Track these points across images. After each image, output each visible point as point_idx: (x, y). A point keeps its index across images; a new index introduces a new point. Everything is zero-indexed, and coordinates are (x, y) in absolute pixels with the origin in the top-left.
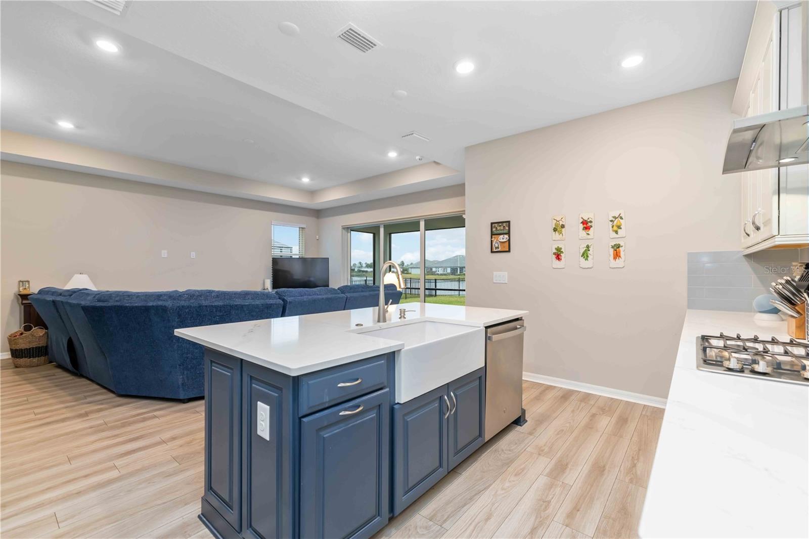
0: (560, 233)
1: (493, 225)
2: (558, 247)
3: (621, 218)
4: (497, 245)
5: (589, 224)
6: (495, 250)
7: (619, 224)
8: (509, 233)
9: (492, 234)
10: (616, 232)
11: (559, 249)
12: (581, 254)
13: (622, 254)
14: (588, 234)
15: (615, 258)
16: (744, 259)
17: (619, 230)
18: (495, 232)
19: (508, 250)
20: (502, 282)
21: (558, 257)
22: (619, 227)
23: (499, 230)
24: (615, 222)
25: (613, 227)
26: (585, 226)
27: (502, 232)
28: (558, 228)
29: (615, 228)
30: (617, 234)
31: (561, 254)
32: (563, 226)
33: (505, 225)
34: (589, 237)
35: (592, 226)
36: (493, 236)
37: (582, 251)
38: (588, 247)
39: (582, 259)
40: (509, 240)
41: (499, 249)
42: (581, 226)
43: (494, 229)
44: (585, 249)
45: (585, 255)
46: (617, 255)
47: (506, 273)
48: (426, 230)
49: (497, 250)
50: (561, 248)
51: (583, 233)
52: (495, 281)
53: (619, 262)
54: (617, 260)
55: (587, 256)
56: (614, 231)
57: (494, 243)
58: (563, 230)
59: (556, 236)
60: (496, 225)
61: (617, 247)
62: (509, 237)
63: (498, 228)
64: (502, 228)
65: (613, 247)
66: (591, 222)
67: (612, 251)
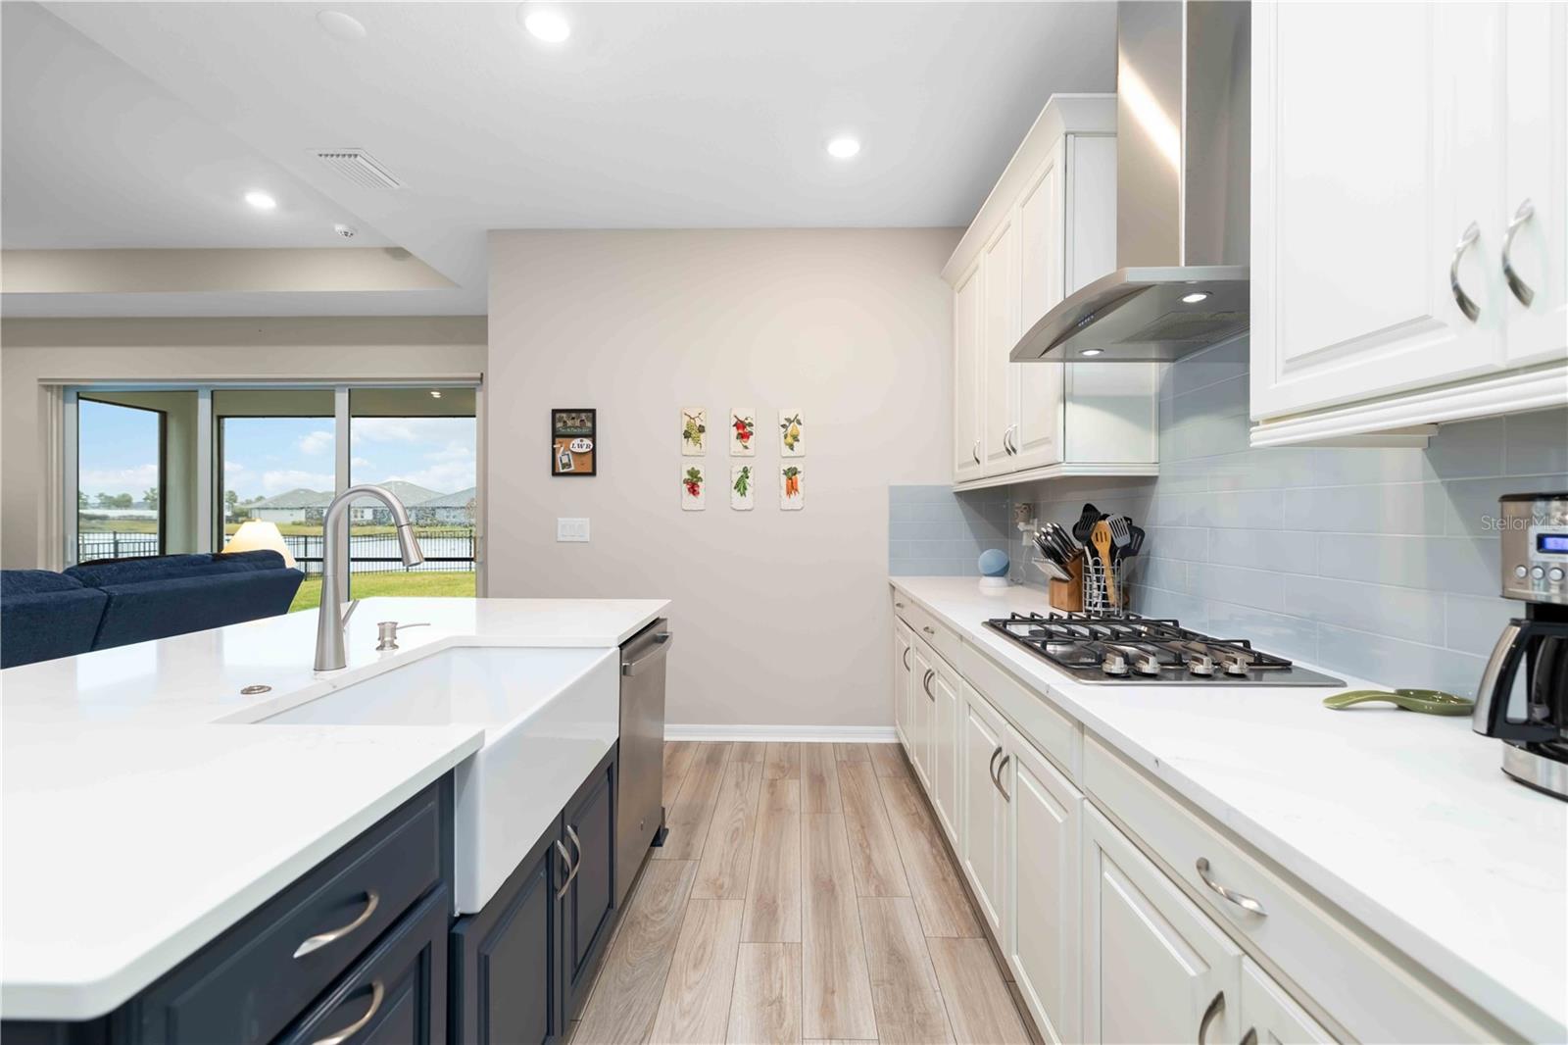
0: (697, 441)
1: (558, 415)
2: (693, 469)
3: (800, 423)
4: (565, 460)
5: (748, 429)
6: (562, 471)
7: (794, 433)
8: (592, 436)
9: (555, 435)
10: (791, 447)
11: (694, 473)
12: (734, 485)
13: (800, 486)
14: (746, 447)
15: (789, 493)
16: (954, 497)
17: (795, 444)
18: (563, 431)
19: (590, 471)
20: (575, 539)
21: (693, 489)
22: (796, 438)
23: (570, 427)
24: (790, 429)
25: (786, 437)
26: (741, 431)
27: (578, 432)
28: (693, 432)
29: (790, 440)
30: (792, 449)
31: (699, 483)
32: (701, 429)
33: (584, 418)
34: (746, 452)
35: (752, 434)
36: (557, 440)
37: (736, 478)
38: (745, 470)
39: (736, 494)
40: (594, 450)
41: (572, 469)
42: (734, 432)
43: (559, 425)
44: (740, 474)
45: (741, 486)
46: (792, 488)
47: (588, 519)
48: (353, 416)
49: (565, 470)
50: (698, 472)
51: (737, 445)
52: (561, 539)
53: (796, 501)
54: (792, 496)
55: (745, 489)
56: (787, 444)
57: (558, 455)
58: (702, 435)
59: (689, 447)
60: (564, 415)
61: (791, 473)
62: (594, 442)
63: (569, 423)
64: (578, 423)
65: (785, 473)
66: (751, 425)
67: (784, 478)
